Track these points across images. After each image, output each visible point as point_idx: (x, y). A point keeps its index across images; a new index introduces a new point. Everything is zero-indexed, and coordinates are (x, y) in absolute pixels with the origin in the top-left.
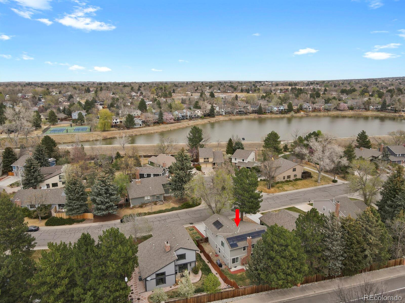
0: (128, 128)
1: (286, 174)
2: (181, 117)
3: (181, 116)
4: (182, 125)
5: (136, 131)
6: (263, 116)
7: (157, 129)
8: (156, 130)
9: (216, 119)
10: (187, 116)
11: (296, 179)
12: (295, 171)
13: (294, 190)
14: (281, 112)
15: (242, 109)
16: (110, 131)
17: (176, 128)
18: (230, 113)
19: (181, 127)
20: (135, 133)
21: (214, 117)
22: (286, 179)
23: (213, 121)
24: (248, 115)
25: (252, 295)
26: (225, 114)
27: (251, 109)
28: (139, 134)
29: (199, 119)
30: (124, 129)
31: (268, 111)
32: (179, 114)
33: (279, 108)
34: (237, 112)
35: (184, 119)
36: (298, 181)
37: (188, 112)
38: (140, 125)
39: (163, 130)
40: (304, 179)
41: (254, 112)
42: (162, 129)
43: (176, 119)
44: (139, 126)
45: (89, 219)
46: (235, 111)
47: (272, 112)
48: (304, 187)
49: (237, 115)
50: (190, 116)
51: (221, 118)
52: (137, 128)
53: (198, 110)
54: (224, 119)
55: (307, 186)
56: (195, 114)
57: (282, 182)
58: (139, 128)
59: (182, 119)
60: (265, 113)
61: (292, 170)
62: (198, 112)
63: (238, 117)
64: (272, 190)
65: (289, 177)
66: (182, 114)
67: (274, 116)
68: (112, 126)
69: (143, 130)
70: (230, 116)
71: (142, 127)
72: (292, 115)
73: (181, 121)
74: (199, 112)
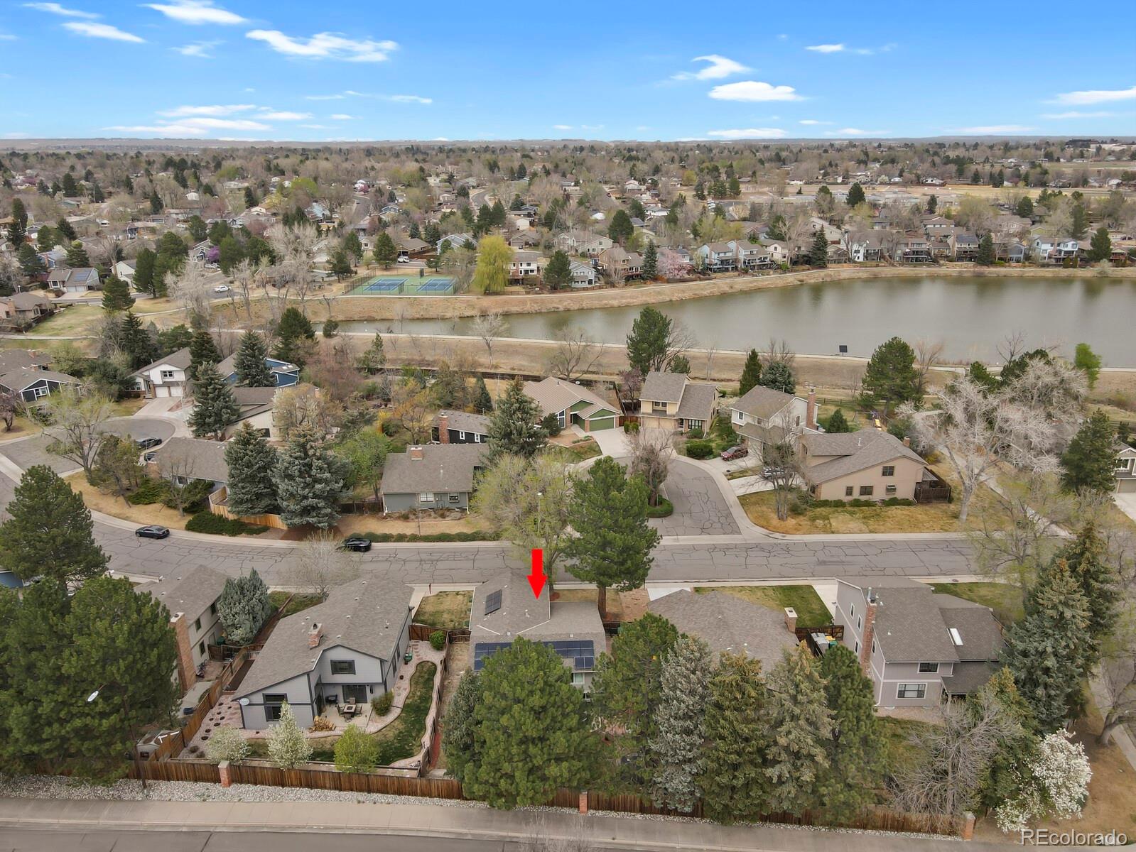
0: (554, 289)
1: (857, 482)
2: (716, 264)
3: (716, 261)
4: (711, 288)
5: (570, 298)
6: (992, 269)
7: (630, 297)
8: (627, 298)
9: (825, 275)
10: (736, 261)
11: (891, 499)
12: (891, 474)
13: (861, 532)
14: (1065, 260)
15: (923, 246)
16: (504, 293)
17: (687, 295)
18: (882, 257)
19: (705, 293)
20: (565, 303)
21: (823, 266)
22: (856, 494)
23: (812, 281)
24: (941, 266)
25: (449, 801)
26: (866, 257)
27: (957, 246)
28: (576, 308)
29: (771, 273)
30: (542, 291)
31: (1015, 256)
32: (713, 253)
33: (1059, 245)
34: (906, 254)
35: (727, 270)
36: (894, 507)
37: (740, 249)
38: (590, 282)
39: (648, 299)
40: (922, 503)
41: (964, 256)
42: (644, 298)
43: (701, 268)
44: (586, 285)
45: (276, 530)
46: (899, 252)
47: (1028, 259)
48: (902, 530)
49: (902, 265)
50: (745, 262)
51: (845, 271)
52: (578, 290)
53: (776, 245)
54: (856, 275)
55: (915, 526)
56: (763, 256)
57: (839, 504)
58: (585, 289)
59: (720, 270)
60: (1004, 260)
61: (880, 470)
62: (776, 249)
63: (907, 271)
64: (791, 522)
65: (866, 490)
66: (722, 255)
67: (1032, 274)
68: (515, 282)
69: (591, 298)
70: (877, 266)
71: (593, 289)
72: (1100, 273)
73: (713, 275)
74: (779, 249)
